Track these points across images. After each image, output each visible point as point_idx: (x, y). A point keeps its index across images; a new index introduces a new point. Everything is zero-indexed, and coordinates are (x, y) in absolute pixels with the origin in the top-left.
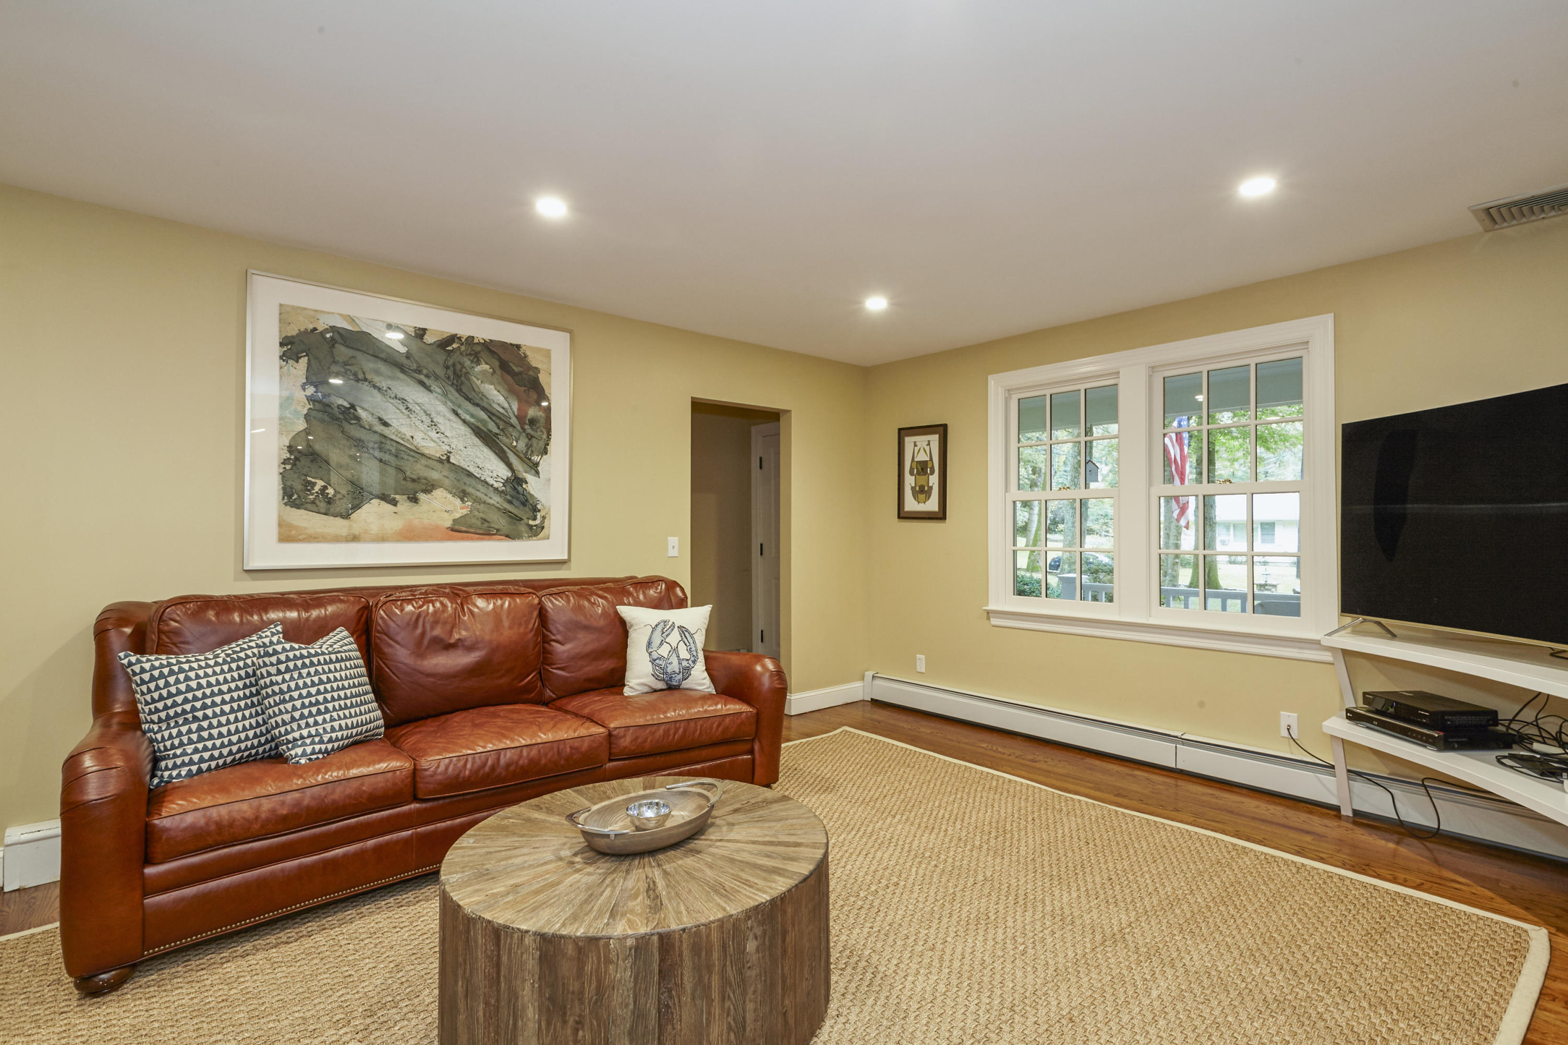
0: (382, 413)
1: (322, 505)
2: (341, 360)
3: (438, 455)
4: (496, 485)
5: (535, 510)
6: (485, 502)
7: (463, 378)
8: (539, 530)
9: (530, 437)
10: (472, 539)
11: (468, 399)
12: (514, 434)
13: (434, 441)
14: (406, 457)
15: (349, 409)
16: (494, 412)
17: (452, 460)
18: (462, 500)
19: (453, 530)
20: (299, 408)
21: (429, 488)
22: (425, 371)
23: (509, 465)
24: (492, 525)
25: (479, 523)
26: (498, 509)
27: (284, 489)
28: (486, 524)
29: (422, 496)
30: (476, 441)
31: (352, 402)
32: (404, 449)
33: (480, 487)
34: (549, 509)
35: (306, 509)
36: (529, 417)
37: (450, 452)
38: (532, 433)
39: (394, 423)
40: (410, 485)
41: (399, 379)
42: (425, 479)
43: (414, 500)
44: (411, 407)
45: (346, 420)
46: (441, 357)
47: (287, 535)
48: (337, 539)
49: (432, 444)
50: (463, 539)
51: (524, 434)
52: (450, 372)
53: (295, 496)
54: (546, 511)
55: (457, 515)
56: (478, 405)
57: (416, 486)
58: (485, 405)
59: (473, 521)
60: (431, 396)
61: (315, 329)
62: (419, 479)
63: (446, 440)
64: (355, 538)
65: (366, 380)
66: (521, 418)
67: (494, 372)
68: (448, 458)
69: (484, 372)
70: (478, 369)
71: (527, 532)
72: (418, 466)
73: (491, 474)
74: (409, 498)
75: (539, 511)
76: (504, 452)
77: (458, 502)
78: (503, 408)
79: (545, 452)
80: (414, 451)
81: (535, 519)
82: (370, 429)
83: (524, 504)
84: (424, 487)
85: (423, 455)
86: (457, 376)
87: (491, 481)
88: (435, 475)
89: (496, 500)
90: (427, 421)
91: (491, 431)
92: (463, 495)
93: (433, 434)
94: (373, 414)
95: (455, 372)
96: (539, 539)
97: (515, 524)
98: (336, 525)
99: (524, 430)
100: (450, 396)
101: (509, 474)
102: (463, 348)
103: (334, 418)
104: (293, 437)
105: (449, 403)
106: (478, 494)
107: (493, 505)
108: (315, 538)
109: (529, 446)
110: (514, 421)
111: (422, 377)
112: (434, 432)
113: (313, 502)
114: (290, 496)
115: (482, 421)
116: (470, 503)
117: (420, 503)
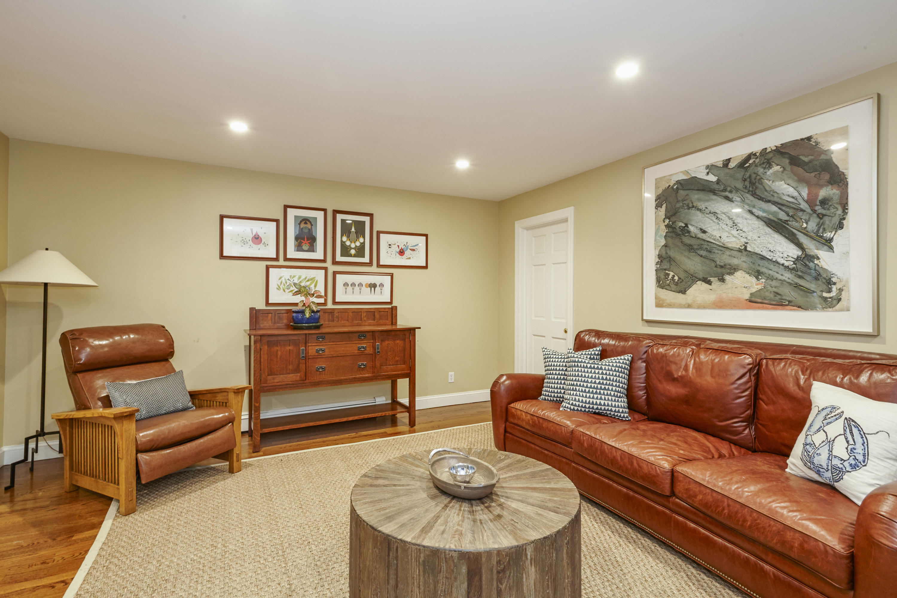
0: (702, 225)
1: (673, 286)
2: (681, 199)
3: (738, 247)
4: (786, 264)
5: (829, 283)
6: (776, 279)
7: (757, 184)
8: (835, 302)
9: (821, 216)
10: (766, 309)
11: (761, 199)
12: (803, 217)
13: (735, 237)
14: (716, 251)
15: (684, 227)
16: (785, 203)
17: (748, 249)
18: (757, 278)
19: (750, 301)
20: (662, 233)
21: (732, 271)
22: (729, 189)
23: (799, 245)
24: (784, 297)
25: (772, 296)
26: (790, 284)
27: (657, 278)
28: (779, 297)
29: (727, 277)
30: (768, 230)
31: (686, 222)
32: (715, 246)
33: (772, 266)
34: (847, 282)
35: (666, 289)
36: (820, 198)
37: (747, 243)
38: (824, 212)
39: (709, 230)
40: (719, 270)
41: (712, 200)
42: (730, 265)
43: (722, 280)
44: (719, 216)
45: (683, 234)
46: (740, 174)
47: (660, 304)
48: (680, 306)
49: (734, 239)
50: (759, 308)
51: (815, 215)
52: (747, 183)
53: (661, 282)
54: (843, 283)
55: (754, 290)
56: (769, 201)
57: (723, 270)
58: (776, 199)
59: (767, 294)
60: (733, 204)
61: (669, 186)
62: (725, 265)
63: (743, 235)
64: (689, 306)
65: (693, 207)
66: (810, 202)
67: (784, 169)
68: (746, 247)
69: (775, 173)
70: (770, 172)
71: (820, 304)
72: (724, 257)
73: (781, 255)
74: (719, 279)
75: (835, 284)
76: (794, 235)
77: (754, 280)
78: (793, 197)
79: (840, 226)
80: (722, 247)
81: (830, 291)
82: (697, 238)
83: (816, 279)
84: (729, 271)
85: (727, 248)
86: (752, 183)
87: (781, 261)
88: (735, 262)
89: (788, 276)
90: (730, 223)
91: (781, 220)
92: (758, 274)
93: (734, 232)
94: (697, 227)
95: (750, 182)
96: (836, 311)
97: (807, 297)
98: (679, 298)
99: (814, 211)
100: (747, 201)
101: (800, 253)
102: (757, 161)
103: (678, 235)
104: (660, 250)
105: (746, 207)
106: (770, 272)
107: (784, 281)
108: (671, 305)
109: (819, 225)
110: (804, 205)
111: (727, 194)
112: (735, 230)
113: (669, 285)
114: (659, 282)
115: (775, 214)
116: (763, 280)
117: (726, 283)
